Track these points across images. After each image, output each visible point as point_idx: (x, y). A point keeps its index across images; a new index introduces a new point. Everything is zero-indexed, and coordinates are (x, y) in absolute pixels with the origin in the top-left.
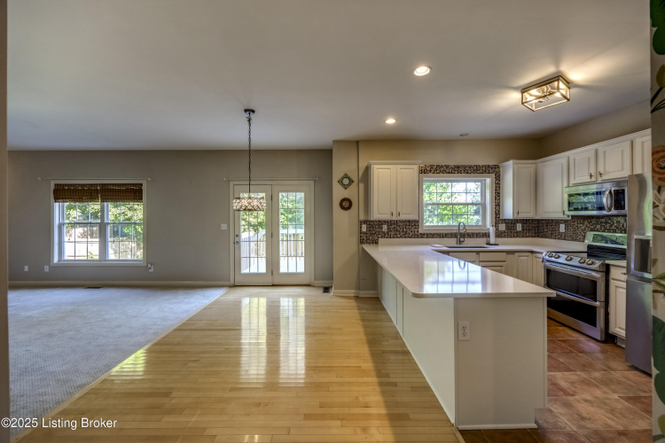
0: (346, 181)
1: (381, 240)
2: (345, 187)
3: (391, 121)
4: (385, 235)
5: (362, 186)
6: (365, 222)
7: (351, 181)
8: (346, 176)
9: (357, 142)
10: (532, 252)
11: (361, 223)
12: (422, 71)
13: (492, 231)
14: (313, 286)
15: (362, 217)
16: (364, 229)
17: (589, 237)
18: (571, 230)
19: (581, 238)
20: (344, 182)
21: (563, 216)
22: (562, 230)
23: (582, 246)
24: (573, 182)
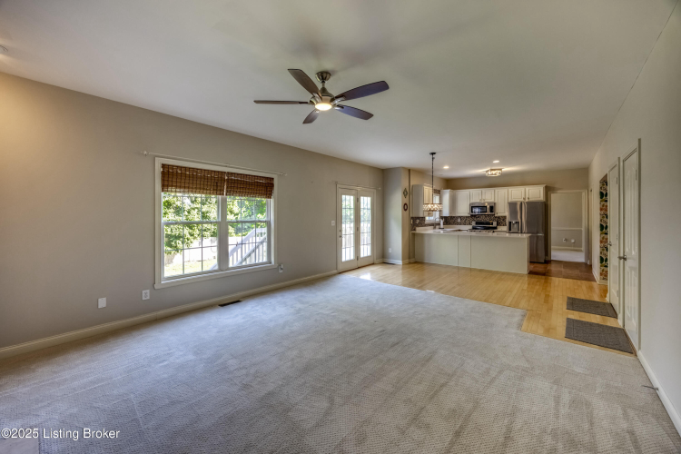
1: (417, 228)
2: (405, 196)
3: (446, 167)
4: (418, 226)
5: (411, 196)
6: (412, 218)
7: (407, 193)
8: (405, 190)
9: (409, 170)
12: (496, 161)
13: (441, 222)
14: (376, 264)
15: (411, 215)
16: (412, 223)
17: (474, 223)
18: (464, 220)
19: (470, 224)
20: (405, 193)
21: (467, 215)
22: (459, 220)
23: (470, 227)
24: (472, 201)
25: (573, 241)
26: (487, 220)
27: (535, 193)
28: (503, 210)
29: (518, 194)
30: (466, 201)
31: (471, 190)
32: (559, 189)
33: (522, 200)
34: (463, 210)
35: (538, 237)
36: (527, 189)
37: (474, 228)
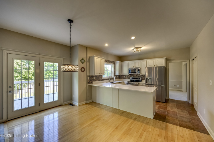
0: (83, 61)
1: (93, 82)
2: (83, 63)
3: (106, 45)
4: (94, 80)
5: (88, 63)
6: (89, 76)
7: (84, 61)
8: (83, 59)
9: (87, 48)
10: (123, 82)
11: (88, 76)
12: (133, 38)
13: (115, 78)
14: (63, 105)
15: (88, 75)
16: (89, 79)
17: (131, 78)
18: (127, 77)
19: (130, 79)
20: (82, 61)
21: (127, 74)
22: (125, 77)
23: (129, 80)
24: (129, 67)
25: (178, 86)
26: (137, 77)
27: (160, 62)
28: (144, 72)
29: (152, 63)
30: (127, 67)
31: (130, 62)
32: (173, 60)
33: (154, 66)
34: (126, 72)
35: (162, 87)
36: (156, 60)
37: (131, 81)
